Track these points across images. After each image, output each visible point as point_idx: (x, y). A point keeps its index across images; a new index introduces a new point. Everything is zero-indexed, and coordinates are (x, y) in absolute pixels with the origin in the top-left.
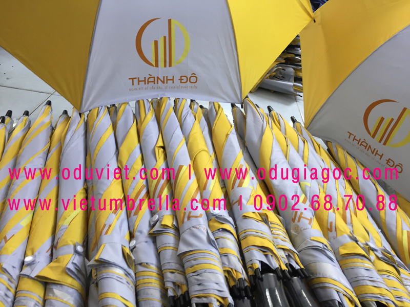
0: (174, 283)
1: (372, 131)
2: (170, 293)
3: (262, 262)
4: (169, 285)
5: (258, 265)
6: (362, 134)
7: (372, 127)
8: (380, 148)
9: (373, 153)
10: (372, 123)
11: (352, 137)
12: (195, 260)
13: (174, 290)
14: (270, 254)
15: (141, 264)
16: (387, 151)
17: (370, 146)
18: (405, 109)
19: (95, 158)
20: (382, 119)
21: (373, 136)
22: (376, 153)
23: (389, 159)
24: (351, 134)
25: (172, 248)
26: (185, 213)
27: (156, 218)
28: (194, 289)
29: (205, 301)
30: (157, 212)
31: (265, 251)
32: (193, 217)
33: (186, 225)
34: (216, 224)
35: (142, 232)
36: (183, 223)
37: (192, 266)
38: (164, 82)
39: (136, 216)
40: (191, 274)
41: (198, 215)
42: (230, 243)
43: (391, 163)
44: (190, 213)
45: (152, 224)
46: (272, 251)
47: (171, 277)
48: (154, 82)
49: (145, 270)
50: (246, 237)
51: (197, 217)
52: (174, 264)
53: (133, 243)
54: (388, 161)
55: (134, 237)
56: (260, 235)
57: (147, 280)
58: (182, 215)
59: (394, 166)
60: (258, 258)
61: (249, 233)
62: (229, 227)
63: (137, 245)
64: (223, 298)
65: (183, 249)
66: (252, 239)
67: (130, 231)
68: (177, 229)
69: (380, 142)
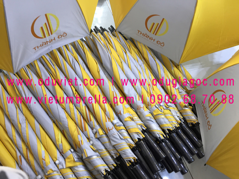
0: (114, 154)
1: (149, 29)
2: (115, 157)
3: (138, 138)
4: (113, 155)
5: (137, 140)
6: (145, 31)
7: (149, 27)
8: (154, 36)
9: (150, 39)
10: (149, 26)
12: (120, 147)
13: (115, 156)
14: (139, 134)
15: (99, 150)
16: (157, 38)
17: (149, 36)
18: (163, 19)
19: (49, 107)
20: (154, 24)
21: (150, 32)
22: (152, 39)
23: (158, 41)
24: (139, 31)
25: (108, 142)
26: (107, 128)
27: (95, 130)
28: (124, 156)
29: (129, 160)
30: (94, 128)
31: (137, 133)
32: (110, 129)
33: (110, 133)
34: (118, 128)
35: (92, 138)
36: (108, 132)
37: (120, 149)
38: (50, 42)
39: (86, 131)
40: (121, 152)
41: (112, 128)
42: (125, 134)
43: (159, 43)
44: (108, 128)
45: (94, 133)
46: (139, 133)
47: (113, 152)
48: (46, 44)
49: (102, 151)
50: (129, 129)
51: (112, 129)
52: (112, 148)
53: (91, 142)
54: (157, 42)
55: (90, 140)
56: (133, 127)
57: (104, 155)
58: (106, 129)
59: (160, 44)
60: (136, 137)
61: (130, 128)
62: (123, 127)
63: (94, 143)
64: (134, 157)
65: (114, 143)
66: (131, 130)
67: (87, 138)
68: (106, 134)
69: (153, 34)
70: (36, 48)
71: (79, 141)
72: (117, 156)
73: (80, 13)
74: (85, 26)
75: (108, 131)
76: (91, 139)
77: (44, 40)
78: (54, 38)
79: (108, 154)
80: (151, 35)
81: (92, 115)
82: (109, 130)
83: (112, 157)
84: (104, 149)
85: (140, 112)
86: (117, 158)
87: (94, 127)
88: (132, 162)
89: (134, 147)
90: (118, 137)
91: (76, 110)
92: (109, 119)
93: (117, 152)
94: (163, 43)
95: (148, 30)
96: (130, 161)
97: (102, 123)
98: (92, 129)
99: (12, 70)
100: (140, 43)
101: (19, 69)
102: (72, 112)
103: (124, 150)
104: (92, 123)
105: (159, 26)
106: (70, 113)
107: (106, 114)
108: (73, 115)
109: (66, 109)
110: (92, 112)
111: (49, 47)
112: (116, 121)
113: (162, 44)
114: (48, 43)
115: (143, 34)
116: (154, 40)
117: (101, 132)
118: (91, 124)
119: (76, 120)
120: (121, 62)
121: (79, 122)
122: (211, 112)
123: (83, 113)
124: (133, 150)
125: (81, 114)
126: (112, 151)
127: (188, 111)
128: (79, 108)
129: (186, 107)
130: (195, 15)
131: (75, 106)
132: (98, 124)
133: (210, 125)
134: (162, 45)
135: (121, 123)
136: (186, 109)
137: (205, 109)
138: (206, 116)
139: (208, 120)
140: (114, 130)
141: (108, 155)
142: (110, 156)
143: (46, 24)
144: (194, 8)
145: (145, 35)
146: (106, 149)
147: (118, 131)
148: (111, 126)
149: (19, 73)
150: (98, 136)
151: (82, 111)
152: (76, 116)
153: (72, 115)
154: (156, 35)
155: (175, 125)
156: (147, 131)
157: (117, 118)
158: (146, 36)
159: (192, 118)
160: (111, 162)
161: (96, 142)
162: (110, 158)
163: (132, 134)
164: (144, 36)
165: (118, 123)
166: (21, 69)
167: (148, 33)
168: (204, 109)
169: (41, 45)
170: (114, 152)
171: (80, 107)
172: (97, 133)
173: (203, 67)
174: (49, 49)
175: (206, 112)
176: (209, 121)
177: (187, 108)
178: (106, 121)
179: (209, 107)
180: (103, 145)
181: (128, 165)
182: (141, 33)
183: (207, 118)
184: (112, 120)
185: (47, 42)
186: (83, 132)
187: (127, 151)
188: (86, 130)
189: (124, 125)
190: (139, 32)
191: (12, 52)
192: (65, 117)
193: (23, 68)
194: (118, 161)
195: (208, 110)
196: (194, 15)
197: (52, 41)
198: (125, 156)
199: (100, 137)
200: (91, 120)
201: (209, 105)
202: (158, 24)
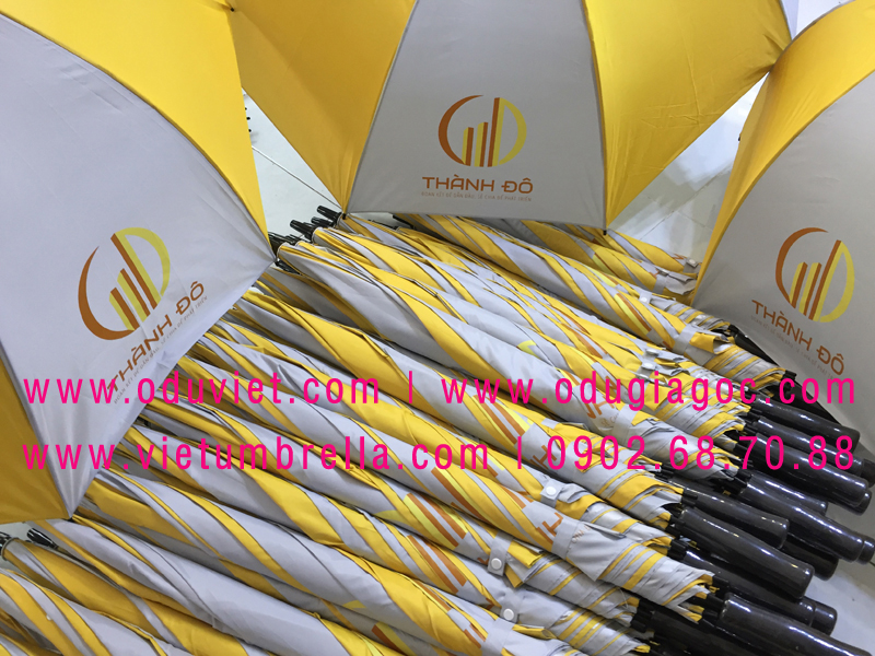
0: (617, 607)
1: (462, 155)
2: (628, 619)
3: (665, 507)
4: (617, 613)
5: (667, 514)
6: (449, 169)
7: (460, 149)
8: (486, 174)
9: (477, 188)
10: (458, 145)
11: (433, 183)
12: (626, 569)
13: (626, 612)
14: (658, 490)
15: (555, 624)
17: (468, 181)
18: (497, 101)
20: (471, 131)
21: (468, 163)
22: (483, 185)
23: (506, 183)
24: (428, 179)
25: (570, 578)
26: (538, 529)
27: (496, 563)
28: (661, 596)
29: (688, 596)
30: (488, 557)
31: (651, 491)
32: (555, 526)
33: (560, 541)
34: (573, 507)
35: (503, 594)
36: (551, 541)
37: (631, 577)
38: (157, 339)
39: (467, 584)
40: (640, 585)
41: (558, 518)
42: (612, 515)
43: (512, 187)
44: (544, 523)
45: (501, 573)
46: (657, 486)
47: (607, 604)
48: (144, 353)
49: (567, 624)
50: (614, 492)
51: (560, 522)
52: (596, 591)
53: (509, 613)
54: (505, 186)
55: (500, 608)
56: (624, 478)
57: (583, 632)
58: (537, 534)
59: (517, 187)
60: (656, 505)
61: (614, 485)
62: (589, 499)
63: (521, 612)
64: (699, 578)
65: (595, 570)
66: (623, 489)
67: (482, 606)
68: (545, 553)
69: (482, 165)
70: (120, 381)
71: (466, 632)
72: (634, 610)
73: (225, 193)
74: (252, 233)
75: (551, 536)
76: (501, 600)
77: (135, 339)
78: (167, 317)
79: (593, 622)
80: (474, 172)
81: (453, 513)
82: (552, 530)
83: (614, 624)
84: (570, 613)
85: (605, 422)
86: (635, 617)
87: (487, 550)
88: (705, 597)
89: (671, 544)
90: (599, 537)
91: (382, 527)
92: (525, 494)
93: (623, 595)
94: (527, 181)
95: (460, 162)
96: (694, 600)
97: (508, 516)
98: (483, 562)
99: (58, 507)
100: (446, 217)
101: (81, 494)
102: (373, 538)
103: (651, 572)
104: (472, 542)
105: (491, 130)
106: (366, 548)
107: (502, 481)
108: (383, 552)
109: (347, 543)
110: (450, 499)
111: (157, 358)
112: (552, 488)
113: (524, 186)
114: (151, 343)
115: (447, 184)
116: (492, 186)
117: (525, 555)
118: (468, 547)
119: (407, 560)
120: (436, 297)
121: (421, 563)
122: (811, 317)
123: (419, 522)
124: (675, 553)
125: (416, 533)
126: (605, 603)
127: (730, 350)
128: (394, 511)
129: (718, 342)
130: (595, 40)
131: (372, 515)
132: (496, 535)
133: (835, 358)
134: (526, 188)
135: (574, 488)
136: (723, 348)
137: (782, 322)
138: (801, 339)
139: (815, 346)
140: (567, 520)
141: (595, 625)
142: (608, 626)
143: (123, 272)
144: (582, 24)
145: (455, 183)
146: (576, 607)
147: (583, 516)
148: (549, 515)
149: (90, 508)
150: (524, 576)
151: (410, 518)
152: (398, 548)
153: (379, 552)
154: (490, 164)
155: (737, 411)
156: (670, 470)
157: (548, 477)
158: (459, 183)
159: (758, 368)
160: (624, 647)
161: (526, 602)
162: (609, 632)
163: (638, 503)
164: (453, 186)
165: (561, 492)
166: (90, 486)
167: (464, 172)
168: (778, 323)
169: (129, 362)
170: (612, 601)
171: (395, 508)
172: (513, 567)
173: (672, 209)
174: (160, 366)
175: (791, 326)
176: (822, 348)
177: (725, 343)
178: (523, 506)
179: (794, 304)
180: (556, 598)
181: (696, 618)
182: (438, 183)
183: (809, 343)
184: (535, 492)
185: (147, 342)
186: (454, 592)
187: (662, 570)
188: (462, 579)
189: (588, 490)
190: (431, 181)
191: (41, 429)
192: (360, 573)
193: (95, 479)
194: (643, 631)
195: (796, 316)
196: (592, 43)
197: (162, 334)
198: (664, 591)
199: (531, 577)
200: (462, 535)
201: (787, 298)
202: (486, 124)
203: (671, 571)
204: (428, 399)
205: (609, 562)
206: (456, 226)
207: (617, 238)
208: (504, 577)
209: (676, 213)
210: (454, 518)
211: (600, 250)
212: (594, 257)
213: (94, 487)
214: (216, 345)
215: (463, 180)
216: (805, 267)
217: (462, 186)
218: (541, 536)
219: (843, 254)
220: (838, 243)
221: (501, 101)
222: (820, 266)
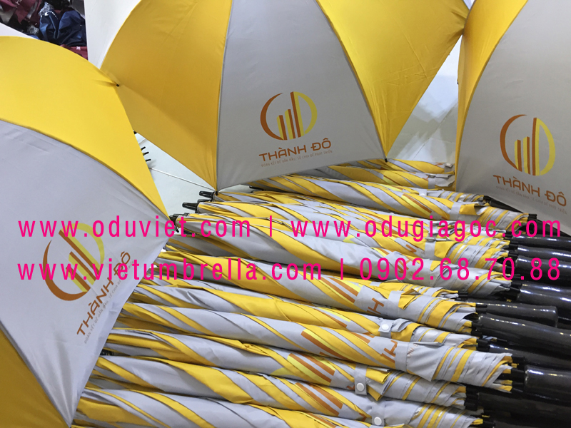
0: (452, 396)
1: (280, 134)
2: (462, 403)
3: (466, 318)
4: (453, 400)
5: (469, 322)
6: (274, 145)
8: (299, 142)
9: (295, 153)
10: (276, 128)
11: (266, 157)
12: (450, 366)
13: (459, 398)
14: (458, 307)
15: (411, 420)
16: (306, 140)
17: (288, 150)
18: (292, 94)
20: (281, 117)
21: (285, 138)
22: (299, 150)
23: (313, 144)
24: (263, 155)
25: (414, 384)
26: (382, 355)
27: (360, 386)
28: (479, 380)
29: (498, 374)
30: (353, 383)
31: (453, 309)
32: (393, 349)
33: (399, 359)
34: (403, 334)
35: (370, 408)
36: (393, 361)
37: (455, 371)
38: (105, 295)
39: (344, 406)
40: (462, 376)
41: (393, 344)
42: (431, 333)
43: (317, 146)
44: (385, 350)
45: (365, 393)
46: (457, 305)
48: (98, 306)
49: (420, 418)
50: (429, 317)
51: (396, 346)
52: (434, 388)
53: (378, 420)
54: (313, 147)
55: (371, 418)
56: (433, 305)
57: (433, 421)
58: (382, 358)
59: (321, 145)
60: (459, 318)
61: (427, 312)
62: (412, 326)
63: (385, 417)
64: (502, 360)
65: (428, 373)
66: (434, 313)
67: (358, 420)
68: (392, 371)
69: (294, 137)
70: (84, 327)
72: (464, 395)
75: (392, 357)
76: (369, 412)
77: (90, 297)
78: (108, 279)
79: (438, 411)
80: (291, 143)
81: (323, 360)
82: (392, 353)
83: (453, 409)
84: (420, 409)
86: (467, 401)
87: (352, 379)
88: (510, 372)
89: (477, 342)
90: (425, 350)
91: (277, 382)
92: (369, 333)
93: (453, 387)
94: (326, 140)
95: (280, 139)
96: (503, 377)
97: (360, 352)
98: (351, 388)
99: (59, 421)
100: (281, 177)
101: (74, 408)
102: (272, 391)
103: (467, 364)
104: (340, 376)
105: (294, 113)
106: (270, 399)
107: (350, 329)
108: (281, 398)
109: (256, 398)
110: (318, 350)
111: (109, 307)
112: (386, 325)
113: (324, 144)
114: (101, 299)
115: (276, 155)
116: (305, 149)
117: (378, 376)
118: (337, 379)
119: (298, 400)
121: (309, 399)
122: (534, 174)
123: (301, 372)
124: (482, 347)
125: (300, 380)
126: (443, 396)
127: (488, 210)
128: (282, 369)
129: (478, 208)
130: (342, 40)
131: (269, 375)
132: (355, 367)
133: (558, 196)
134: (326, 144)
135: (400, 321)
136: (483, 210)
137: (517, 183)
138: (533, 190)
139: (543, 192)
140: (400, 344)
141: (440, 414)
142: (449, 412)
143: (72, 254)
144: (331, 32)
145: (281, 153)
146: (423, 404)
147: (411, 338)
148: (388, 343)
149: (82, 418)
150: (381, 390)
151: (294, 370)
152: (291, 393)
153: (278, 399)
154: (299, 135)
155: (501, 246)
157: (382, 319)
158: (283, 152)
159: (510, 217)
160: (465, 423)
161: (388, 408)
162: (451, 416)
163: (446, 321)
164: (280, 156)
165: (393, 326)
166: (79, 403)
167: (284, 145)
168: (514, 186)
169: (88, 313)
170: (446, 393)
171: (283, 366)
172: (372, 386)
173: (428, 137)
174: (112, 313)
175: (523, 184)
176: (548, 192)
177: (483, 207)
178: (368, 341)
179: (520, 169)
180: (407, 401)
181: (508, 388)
182: (270, 156)
183: (538, 192)
184: (374, 331)
185: (98, 297)
186: (336, 415)
187: (475, 360)
188: (340, 404)
189: (410, 320)
190: (265, 156)
191: (35, 368)
192: (267, 417)
193: (81, 397)
194: (476, 410)
195: (524, 176)
196: (341, 42)
197: (108, 291)
198: (480, 376)
199: (387, 389)
200: (332, 372)
201: (515, 167)
202: (289, 111)
203: (480, 360)
204: (290, 289)
205: (437, 365)
206: (289, 180)
207: (396, 163)
208: (368, 395)
209: (431, 139)
210: (324, 362)
211: (386, 173)
212: (384, 178)
213: (83, 403)
214: (146, 290)
215: (285, 150)
216: (519, 142)
217: (285, 154)
218: (386, 360)
219: (541, 127)
220: (535, 120)
221: (294, 93)
222: (528, 138)
